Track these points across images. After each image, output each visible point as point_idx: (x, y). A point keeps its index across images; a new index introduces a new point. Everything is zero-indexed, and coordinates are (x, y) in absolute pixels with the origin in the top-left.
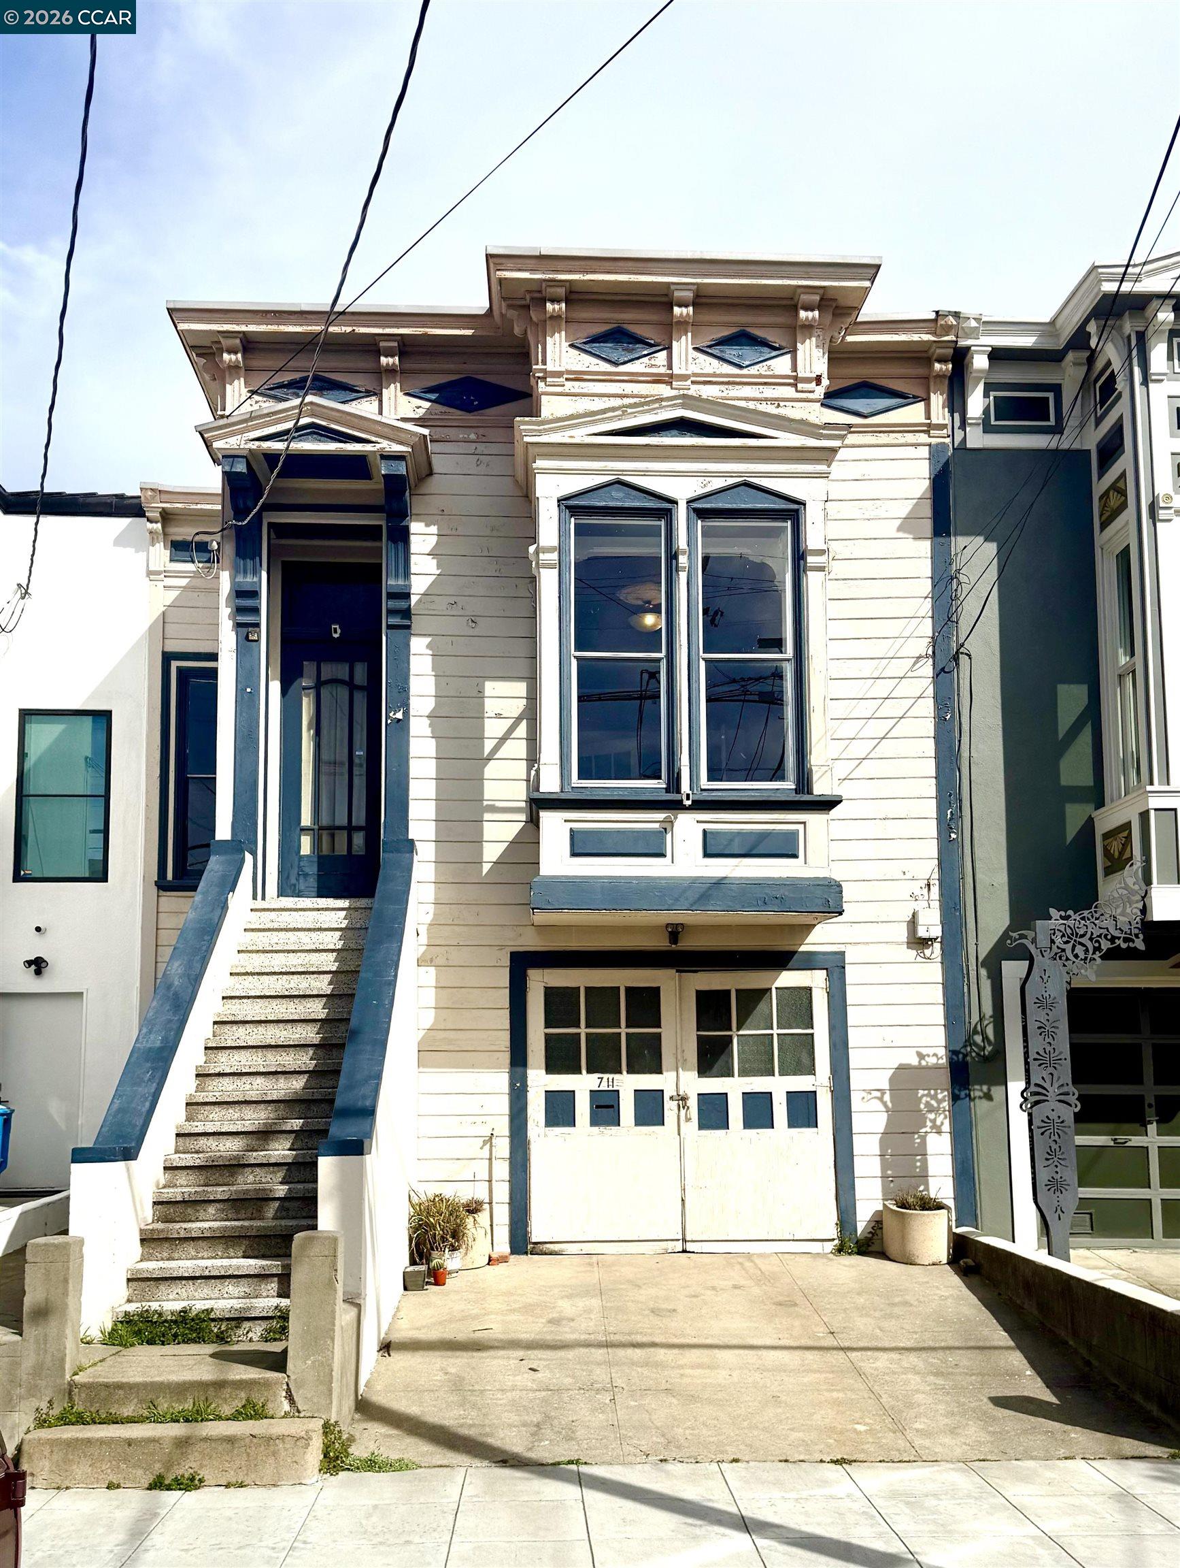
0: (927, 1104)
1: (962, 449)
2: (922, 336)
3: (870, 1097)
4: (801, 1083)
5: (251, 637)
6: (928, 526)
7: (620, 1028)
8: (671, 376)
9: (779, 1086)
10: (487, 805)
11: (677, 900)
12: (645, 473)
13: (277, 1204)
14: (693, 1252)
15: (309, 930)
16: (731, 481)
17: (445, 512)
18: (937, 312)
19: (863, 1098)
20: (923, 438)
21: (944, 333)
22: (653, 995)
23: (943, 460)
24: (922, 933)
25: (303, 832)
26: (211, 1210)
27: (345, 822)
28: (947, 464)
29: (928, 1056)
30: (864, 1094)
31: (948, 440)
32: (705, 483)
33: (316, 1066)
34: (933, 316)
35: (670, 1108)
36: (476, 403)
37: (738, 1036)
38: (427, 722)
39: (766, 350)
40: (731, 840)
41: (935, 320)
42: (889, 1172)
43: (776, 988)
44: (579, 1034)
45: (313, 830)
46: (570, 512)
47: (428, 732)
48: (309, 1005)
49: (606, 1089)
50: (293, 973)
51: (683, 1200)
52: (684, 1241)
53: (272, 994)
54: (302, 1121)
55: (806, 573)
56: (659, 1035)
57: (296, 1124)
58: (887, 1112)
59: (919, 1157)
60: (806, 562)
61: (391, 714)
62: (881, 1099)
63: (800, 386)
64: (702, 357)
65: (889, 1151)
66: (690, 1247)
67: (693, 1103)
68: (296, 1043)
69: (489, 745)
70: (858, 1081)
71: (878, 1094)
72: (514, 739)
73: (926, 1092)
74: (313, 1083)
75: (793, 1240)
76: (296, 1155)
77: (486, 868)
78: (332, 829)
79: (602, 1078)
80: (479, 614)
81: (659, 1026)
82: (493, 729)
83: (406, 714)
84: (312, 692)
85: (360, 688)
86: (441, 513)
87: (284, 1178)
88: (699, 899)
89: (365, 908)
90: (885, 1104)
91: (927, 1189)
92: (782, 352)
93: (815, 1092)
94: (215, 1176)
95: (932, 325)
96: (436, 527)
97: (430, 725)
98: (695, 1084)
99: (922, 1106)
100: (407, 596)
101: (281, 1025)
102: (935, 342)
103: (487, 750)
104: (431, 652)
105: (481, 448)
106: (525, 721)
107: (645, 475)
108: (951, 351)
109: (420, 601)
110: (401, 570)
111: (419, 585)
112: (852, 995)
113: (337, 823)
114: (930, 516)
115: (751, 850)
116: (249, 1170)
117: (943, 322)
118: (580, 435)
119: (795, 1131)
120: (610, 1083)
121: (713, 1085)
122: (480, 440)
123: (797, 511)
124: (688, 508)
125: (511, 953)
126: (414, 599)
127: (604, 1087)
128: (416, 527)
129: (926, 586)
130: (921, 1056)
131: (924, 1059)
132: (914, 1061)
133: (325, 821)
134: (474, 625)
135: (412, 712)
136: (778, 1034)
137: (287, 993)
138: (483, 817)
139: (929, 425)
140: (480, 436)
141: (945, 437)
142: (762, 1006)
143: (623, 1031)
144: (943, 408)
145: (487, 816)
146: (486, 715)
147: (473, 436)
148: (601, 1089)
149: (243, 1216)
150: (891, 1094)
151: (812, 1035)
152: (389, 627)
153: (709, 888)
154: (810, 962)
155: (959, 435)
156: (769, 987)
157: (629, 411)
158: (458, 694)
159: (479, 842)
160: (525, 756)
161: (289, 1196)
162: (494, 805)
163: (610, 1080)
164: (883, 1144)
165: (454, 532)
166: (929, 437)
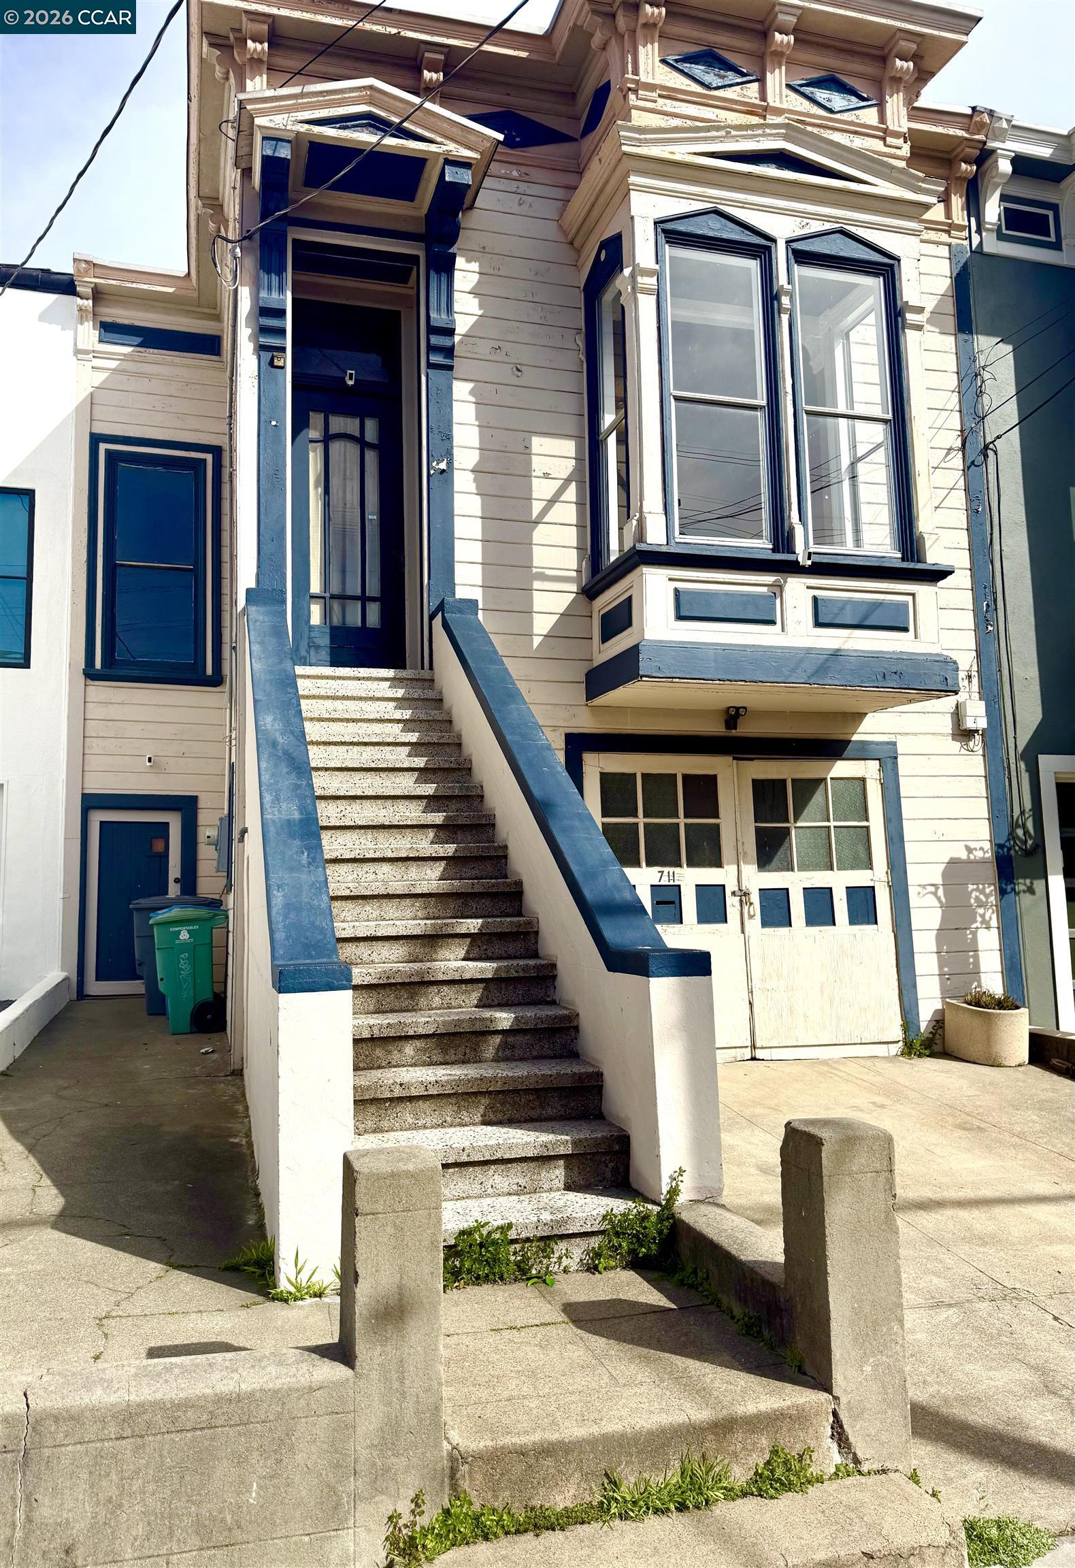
0: (977, 899)
1: (979, 252)
2: (957, 131)
3: (925, 891)
4: (860, 878)
5: (276, 363)
6: (951, 322)
7: (678, 817)
8: (766, 109)
9: (839, 881)
10: (536, 573)
11: (793, 670)
12: (744, 205)
13: (497, 1040)
14: (763, 1060)
15: (360, 699)
16: (828, 226)
17: (487, 250)
18: (974, 109)
19: (919, 893)
20: (944, 237)
21: (976, 131)
22: (710, 782)
23: (963, 261)
24: (970, 724)
25: (314, 600)
26: (409, 1049)
27: (359, 592)
28: (965, 266)
29: (976, 849)
30: (920, 889)
31: (966, 243)
32: (803, 224)
33: (456, 850)
34: (969, 112)
35: (732, 903)
36: (518, 139)
37: (795, 828)
38: (471, 476)
39: (854, 99)
40: (842, 609)
41: (971, 117)
42: (946, 969)
43: (831, 779)
44: (637, 824)
45: (324, 598)
46: (665, 237)
47: (472, 487)
48: (397, 780)
49: (667, 883)
50: (366, 744)
51: (750, 1003)
52: (754, 1047)
53: (355, 766)
54: (480, 921)
55: (904, 331)
56: (717, 827)
57: (473, 925)
58: (941, 907)
59: (971, 953)
60: (904, 319)
61: (434, 464)
62: (935, 894)
63: (889, 140)
64: (793, 95)
65: (945, 948)
66: (759, 1054)
67: (755, 898)
68: (415, 823)
69: (537, 507)
70: (915, 876)
71: (932, 889)
72: (563, 502)
73: (975, 886)
74: (452, 872)
75: (861, 1044)
76: (498, 969)
77: (537, 641)
78: (342, 597)
79: (662, 872)
80: (524, 362)
81: (717, 817)
82: (542, 489)
83: (450, 463)
84: (320, 447)
85: (371, 446)
86: (482, 250)
87: (480, 1000)
88: (817, 672)
89: (411, 679)
90: (939, 899)
91: (980, 986)
92: (870, 103)
93: (873, 887)
94: (389, 999)
95: (966, 120)
96: (477, 264)
97: (475, 480)
98: (757, 880)
99: (972, 901)
100: (450, 332)
101: (379, 802)
102: (966, 139)
103: (535, 512)
104: (473, 400)
105: (523, 187)
106: (574, 483)
107: (743, 207)
108: (978, 152)
109: (461, 342)
110: (444, 305)
111: (462, 325)
112: (906, 787)
113: (349, 592)
114: (952, 313)
115: (863, 621)
116: (434, 989)
117: (978, 119)
118: (681, 152)
119: (856, 928)
120: (671, 878)
121: (774, 879)
122: (523, 179)
123: (892, 266)
124: (787, 248)
125: (567, 735)
126: (457, 339)
127: (665, 882)
128: (460, 262)
129: (953, 381)
130: (969, 850)
131: (972, 853)
132: (963, 855)
133: (335, 589)
134: (520, 374)
135: (456, 465)
136: (835, 827)
137: (373, 765)
138: (532, 586)
139: (950, 225)
140: (523, 175)
141: (963, 239)
142: (818, 797)
143: (682, 821)
144: (962, 210)
145: (537, 585)
146: (534, 474)
147: (515, 173)
148: (662, 883)
149: (453, 1058)
150: (944, 889)
151: (867, 828)
152: (430, 365)
153: (827, 660)
154: (864, 752)
155: (976, 239)
156: (822, 776)
157: (733, 133)
158: (503, 449)
159: (529, 612)
160: (575, 522)
161: (516, 1027)
162: (543, 573)
163: (671, 874)
164: (939, 939)
165: (496, 272)
166: (950, 237)
